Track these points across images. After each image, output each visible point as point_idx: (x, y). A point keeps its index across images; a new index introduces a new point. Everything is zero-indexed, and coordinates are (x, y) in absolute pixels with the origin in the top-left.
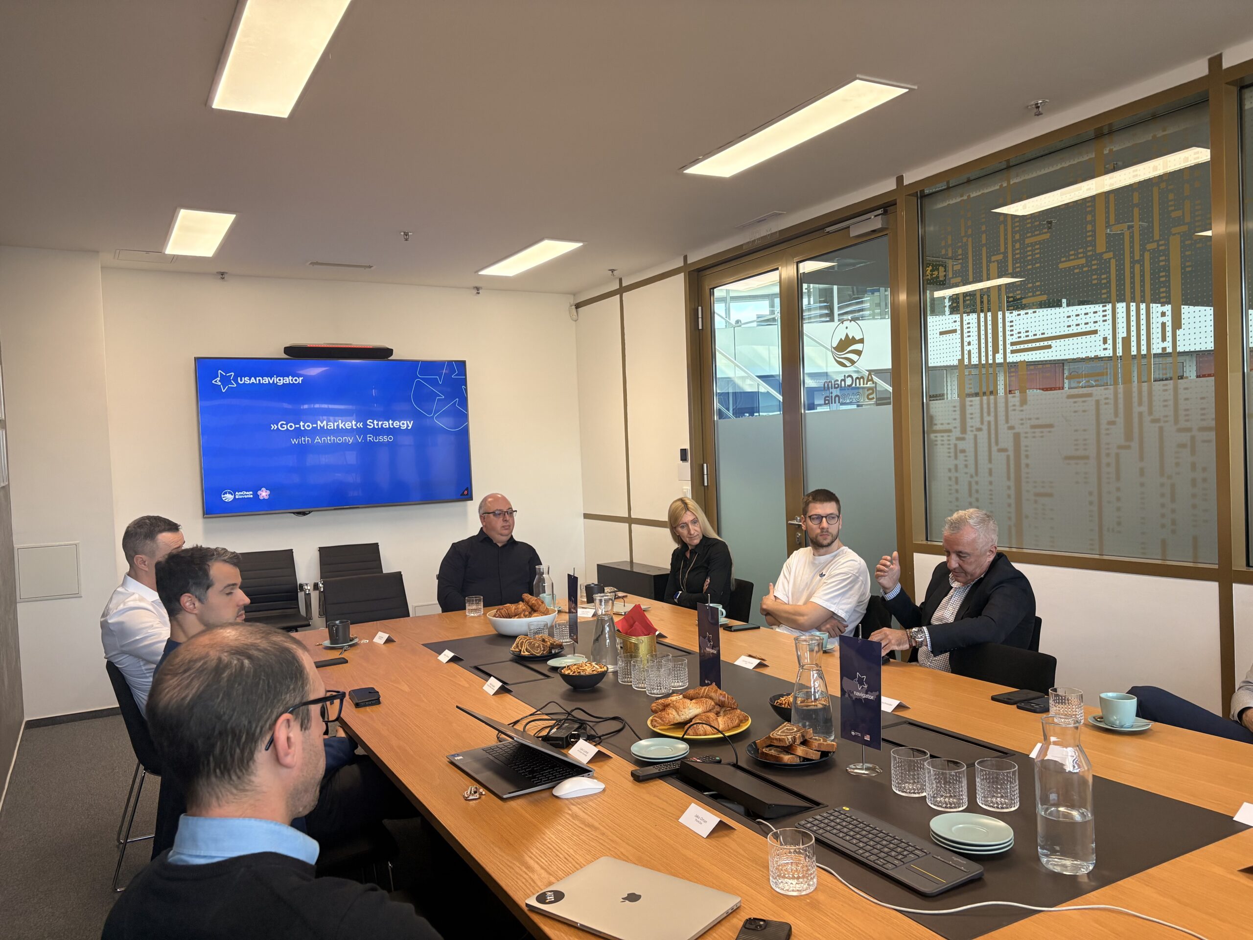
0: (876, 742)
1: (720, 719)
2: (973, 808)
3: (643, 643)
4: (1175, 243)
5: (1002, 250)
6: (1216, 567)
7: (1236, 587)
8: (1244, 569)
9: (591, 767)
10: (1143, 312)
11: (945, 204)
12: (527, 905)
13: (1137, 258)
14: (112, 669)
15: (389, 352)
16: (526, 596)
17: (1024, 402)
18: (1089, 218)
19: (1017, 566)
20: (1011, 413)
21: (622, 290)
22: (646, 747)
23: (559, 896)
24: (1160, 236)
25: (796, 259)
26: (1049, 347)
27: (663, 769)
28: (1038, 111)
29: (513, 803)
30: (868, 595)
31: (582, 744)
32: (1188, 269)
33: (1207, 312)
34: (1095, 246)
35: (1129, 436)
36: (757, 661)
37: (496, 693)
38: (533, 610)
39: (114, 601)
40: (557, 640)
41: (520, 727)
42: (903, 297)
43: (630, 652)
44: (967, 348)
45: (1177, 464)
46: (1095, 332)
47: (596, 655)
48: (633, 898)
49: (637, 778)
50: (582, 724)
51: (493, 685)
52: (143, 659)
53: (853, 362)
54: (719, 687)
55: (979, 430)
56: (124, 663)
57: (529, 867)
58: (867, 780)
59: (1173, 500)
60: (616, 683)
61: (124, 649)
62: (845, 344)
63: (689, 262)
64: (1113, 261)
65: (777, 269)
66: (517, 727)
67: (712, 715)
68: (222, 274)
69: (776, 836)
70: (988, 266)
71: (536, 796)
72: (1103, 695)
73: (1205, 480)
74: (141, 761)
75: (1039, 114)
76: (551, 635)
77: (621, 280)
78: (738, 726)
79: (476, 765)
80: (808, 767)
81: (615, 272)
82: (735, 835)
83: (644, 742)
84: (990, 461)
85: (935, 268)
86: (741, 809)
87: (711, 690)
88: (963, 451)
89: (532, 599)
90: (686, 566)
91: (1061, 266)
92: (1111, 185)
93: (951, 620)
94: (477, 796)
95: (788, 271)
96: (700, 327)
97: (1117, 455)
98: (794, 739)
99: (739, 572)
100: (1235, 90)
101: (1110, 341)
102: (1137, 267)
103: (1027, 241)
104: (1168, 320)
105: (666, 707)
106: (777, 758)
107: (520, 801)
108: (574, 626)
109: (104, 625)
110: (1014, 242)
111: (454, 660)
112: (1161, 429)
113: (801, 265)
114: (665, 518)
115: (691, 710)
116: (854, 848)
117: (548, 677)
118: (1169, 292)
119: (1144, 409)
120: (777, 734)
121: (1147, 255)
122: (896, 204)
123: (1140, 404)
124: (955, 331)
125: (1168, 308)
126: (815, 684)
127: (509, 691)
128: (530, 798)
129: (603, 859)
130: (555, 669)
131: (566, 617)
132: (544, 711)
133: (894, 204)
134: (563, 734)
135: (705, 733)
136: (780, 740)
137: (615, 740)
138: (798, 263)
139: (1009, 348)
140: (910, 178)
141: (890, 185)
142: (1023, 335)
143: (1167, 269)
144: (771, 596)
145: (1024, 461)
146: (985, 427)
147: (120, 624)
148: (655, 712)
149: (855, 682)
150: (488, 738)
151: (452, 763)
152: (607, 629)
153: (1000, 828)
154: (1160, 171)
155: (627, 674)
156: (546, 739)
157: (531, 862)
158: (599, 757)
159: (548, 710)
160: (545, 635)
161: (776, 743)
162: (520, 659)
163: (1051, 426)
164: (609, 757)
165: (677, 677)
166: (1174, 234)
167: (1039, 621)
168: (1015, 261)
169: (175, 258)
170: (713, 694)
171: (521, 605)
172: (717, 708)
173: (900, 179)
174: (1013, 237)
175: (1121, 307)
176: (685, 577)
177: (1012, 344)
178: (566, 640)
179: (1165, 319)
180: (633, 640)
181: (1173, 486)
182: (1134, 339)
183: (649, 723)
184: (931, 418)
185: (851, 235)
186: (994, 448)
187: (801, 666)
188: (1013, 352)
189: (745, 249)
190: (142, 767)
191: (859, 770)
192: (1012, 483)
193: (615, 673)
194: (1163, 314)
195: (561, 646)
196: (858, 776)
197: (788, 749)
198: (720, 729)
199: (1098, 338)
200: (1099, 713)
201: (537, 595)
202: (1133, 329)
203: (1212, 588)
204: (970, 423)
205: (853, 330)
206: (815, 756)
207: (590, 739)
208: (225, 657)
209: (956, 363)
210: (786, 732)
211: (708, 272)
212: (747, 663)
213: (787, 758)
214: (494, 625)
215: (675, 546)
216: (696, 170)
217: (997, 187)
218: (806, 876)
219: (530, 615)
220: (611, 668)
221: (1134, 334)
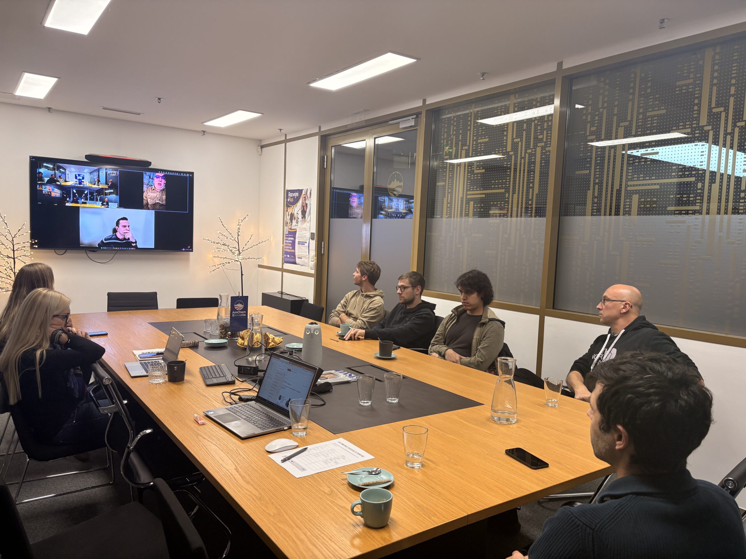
4: (539, 150)
5: (468, 144)
6: (539, 308)
7: (546, 318)
8: (551, 309)
10: (523, 183)
13: (523, 156)
15: (149, 163)
18: (505, 133)
20: (465, 227)
21: (286, 141)
24: (533, 146)
25: (374, 136)
28: (483, 77)
32: (543, 164)
34: (506, 148)
55: (450, 235)
63: (322, 130)
64: (513, 156)
65: (365, 140)
68: (49, 108)
70: (461, 152)
75: (483, 79)
77: (286, 135)
81: (282, 131)
84: (454, 251)
92: (516, 118)
95: (370, 142)
96: (325, 167)
102: (523, 160)
103: (479, 141)
110: (473, 141)
113: (377, 139)
121: (527, 155)
122: (421, 114)
133: (420, 113)
138: (375, 138)
139: (467, 194)
140: (431, 100)
141: (419, 104)
143: (534, 163)
166: (539, 147)
168: (472, 150)
169: (20, 98)
173: (424, 101)
174: (473, 138)
182: (518, 196)
185: (399, 127)
186: (456, 245)
189: (349, 127)
203: (536, 318)
204: (446, 231)
211: (332, 137)
216: (315, 85)
221: (519, 193)
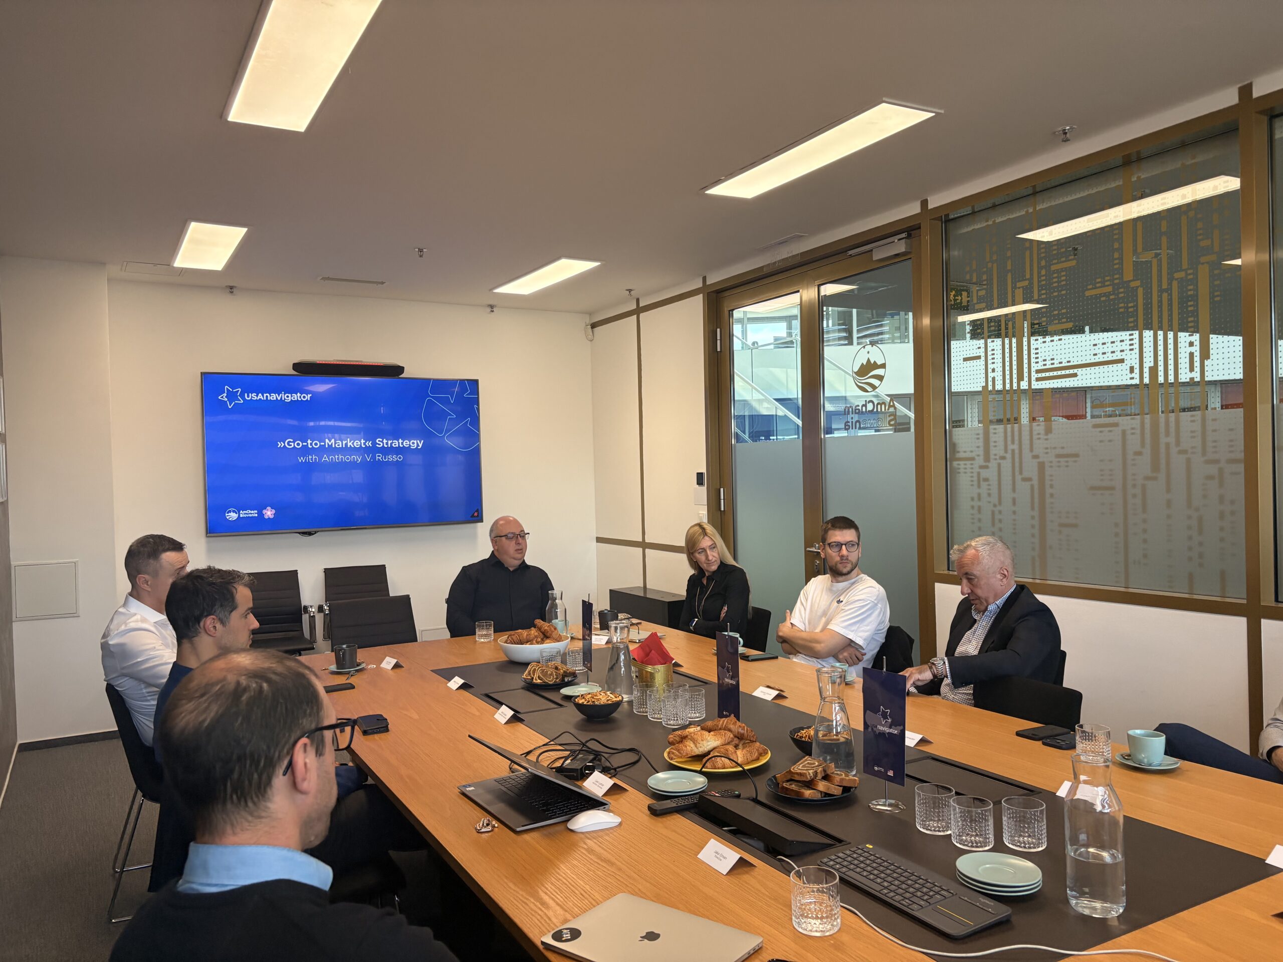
0: (900, 777)
1: (739, 752)
2: (998, 847)
3: (659, 672)
4: (1204, 272)
5: (1028, 276)
6: (1245, 602)
7: (1265, 623)
8: (1273, 604)
9: (607, 799)
10: (1171, 341)
11: (970, 229)
12: (543, 943)
13: (1165, 286)
14: (111, 690)
15: (401, 369)
16: (539, 622)
17: (1048, 431)
18: (1116, 245)
19: (1041, 598)
20: (1035, 442)
21: (639, 311)
22: (663, 781)
23: (575, 934)
24: (1189, 265)
25: (817, 283)
26: (1075, 375)
27: (682, 803)
28: (1065, 137)
29: (527, 837)
30: (887, 625)
31: (597, 775)
32: (1217, 299)
33: (1236, 342)
34: (1122, 274)
35: (1155, 467)
36: (776, 693)
37: (508, 722)
38: (546, 636)
39: (115, 622)
40: (570, 667)
41: (532, 757)
42: (926, 321)
43: (646, 682)
44: (991, 375)
45: (1205, 496)
46: (1122, 361)
47: (610, 684)
48: (652, 936)
49: (654, 812)
50: (597, 755)
51: (504, 713)
52: (144, 682)
53: (874, 387)
54: (738, 719)
55: (1003, 458)
56: (124, 686)
57: (543, 903)
58: (891, 816)
59: (1200, 532)
60: (631, 714)
61: (125, 671)
62: (867, 369)
63: (708, 283)
64: (1140, 291)
65: (798, 291)
66: (530, 757)
67: (731, 748)
68: (231, 288)
69: (799, 875)
70: (1013, 292)
71: (551, 830)
72: (1131, 732)
73: (1233, 513)
74: (139, 786)
75: (1066, 140)
76: (564, 662)
77: (638, 301)
78: (758, 759)
79: (489, 797)
80: (829, 803)
81: (632, 292)
82: (755, 872)
83: (661, 775)
84: (1014, 490)
85: (959, 293)
86: (761, 845)
87: (729, 721)
88: (986, 480)
89: (545, 625)
90: (702, 593)
91: (1088, 293)
92: (1139, 212)
93: (976, 653)
94: (489, 828)
95: (809, 294)
96: (719, 350)
97: (1144, 487)
98: (816, 773)
99: (756, 600)
100: (1265, 119)
101: (1137, 371)
102: (1165, 295)
103: (1053, 268)
104: (1196, 349)
105: (683, 738)
106: (798, 793)
107: (535, 835)
108: (588, 654)
109: (105, 647)
110: (1040, 268)
111: (464, 687)
112: (1188, 461)
113: (822, 288)
114: (682, 543)
115: (710, 742)
116: (879, 888)
117: (561, 706)
118: (1197, 322)
119: (1172, 440)
120: (798, 768)
121: (1175, 284)
122: (920, 228)
123: (1167, 434)
124: (979, 357)
125: (1196, 338)
126: (837, 718)
127: (521, 720)
128: (545, 831)
129: (620, 894)
130: (568, 698)
131: (579, 645)
132: (558, 741)
133: (918, 227)
134: (577, 765)
135: (724, 766)
136: (801, 774)
137: (631, 771)
138: (819, 286)
139: (1034, 376)
140: (935, 202)
141: (914, 209)
142: (1048, 363)
143: (1195, 298)
144: (788, 624)
145: (1048, 491)
146: (1009, 456)
147: (121, 646)
148: (672, 744)
149: (879, 716)
150: (500, 769)
151: (464, 794)
152: (622, 657)
153: (1027, 868)
154: (1189, 199)
155: (643, 703)
156: (560, 770)
157: (546, 898)
158: (615, 790)
159: (563, 740)
160: (558, 662)
161: (797, 778)
162: (532, 687)
163: (1077, 455)
164: (625, 790)
165: (694, 708)
166: (1203, 264)
167: (1064, 654)
168: (1041, 288)
169: (184, 271)
170: (732, 726)
171: (533, 632)
172: (736, 741)
173: (924, 203)
174: (1039, 263)
175: (1148, 335)
176: (701, 604)
177: (1038, 371)
178: (579, 668)
179: (1192, 349)
180: (649, 669)
181: (1200, 520)
182: (1161, 368)
183: (666, 755)
184: (954, 446)
185: (875, 259)
186: (1018, 477)
187: (823, 698)
188: (1038, 379)
189: (765, 271)
190: (140, 794)
191: (882, 806)
192: (1036, 513)
193: (630, 703)
194: (1191, 344)
195: (574, 675)
196: (881, 812)
197: (810, 784)
198: (739, 761)
199: (1125, 367)
200: (1127, 751)
201: (550, 621)
202: (1161, 358)
203: (1241, 623)
204: (993, 451)
205: (875, 354)
206: (837, 791)
207: (605, 771)
208: (244, 681)
209: (980, 389)
210: (807, 766)
211: (727, 294)
212: (766, 694)
213: (808, 793)
214: (505, 652)
215: (692, 572)
216: (719, 190)
217: (1023, 213)
218: (830, 916)
219: (542, 642)
220: (626, 698)
221: (1161, 363)
